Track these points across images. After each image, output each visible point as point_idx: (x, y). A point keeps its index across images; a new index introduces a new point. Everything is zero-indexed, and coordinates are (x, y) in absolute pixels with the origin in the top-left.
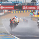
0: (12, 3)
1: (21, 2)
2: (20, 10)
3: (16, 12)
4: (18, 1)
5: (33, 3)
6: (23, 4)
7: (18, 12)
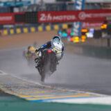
3: (15, 32)
5: (62, 2)
7: (22, 32)
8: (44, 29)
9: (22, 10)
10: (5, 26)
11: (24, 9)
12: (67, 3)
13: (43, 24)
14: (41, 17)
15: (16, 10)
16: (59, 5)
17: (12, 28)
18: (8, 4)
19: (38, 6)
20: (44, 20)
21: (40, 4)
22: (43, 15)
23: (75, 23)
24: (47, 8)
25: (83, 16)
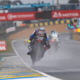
0: (30, 6)
1: (49, 4)
2: (48, 20)
4: (43, 2)
6: (53, 9)
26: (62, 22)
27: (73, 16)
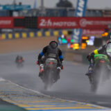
0: (1, 8)
1: (29, 6)
3: (14, 37)
4: (20, 4)
5: (63, 8)
7: (21, 37)
8: (44, 35)
9: (21, 15)
10: (3, 30)
11: (24, 14)
12: (68, 9)
13: (42, 30)
14: (40, 22)
15: (15, 14)
16: (60, 10)
17: (10, 33)
18: (8, 7)
19: (38, 11)
20: (44, 25)
21: (40, 9)
22: (43, 21)
23: (75, 30)
24: (47, 13)
25: (84, 23)
26: (48, 33)
27: (68, 25)
